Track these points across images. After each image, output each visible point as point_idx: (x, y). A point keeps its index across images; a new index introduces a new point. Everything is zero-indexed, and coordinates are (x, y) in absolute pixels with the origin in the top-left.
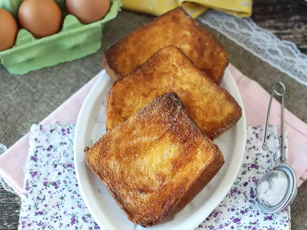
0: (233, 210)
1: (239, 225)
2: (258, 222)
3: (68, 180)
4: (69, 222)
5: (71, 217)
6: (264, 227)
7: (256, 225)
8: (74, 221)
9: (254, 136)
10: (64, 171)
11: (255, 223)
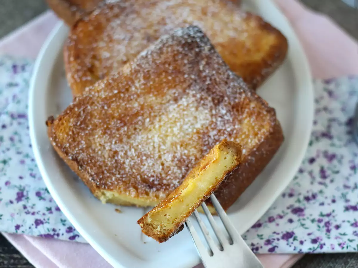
0: (291, 195)
1: (301, 218)
2: (333, 214)
3: (16, 138)
4: (14, 197)
5: (17, 190)
6: (344, 221)
7: (331, 217)
8: (20, 196)
9: (325, 94)
10: (11, 124)
11: (328, 215)
